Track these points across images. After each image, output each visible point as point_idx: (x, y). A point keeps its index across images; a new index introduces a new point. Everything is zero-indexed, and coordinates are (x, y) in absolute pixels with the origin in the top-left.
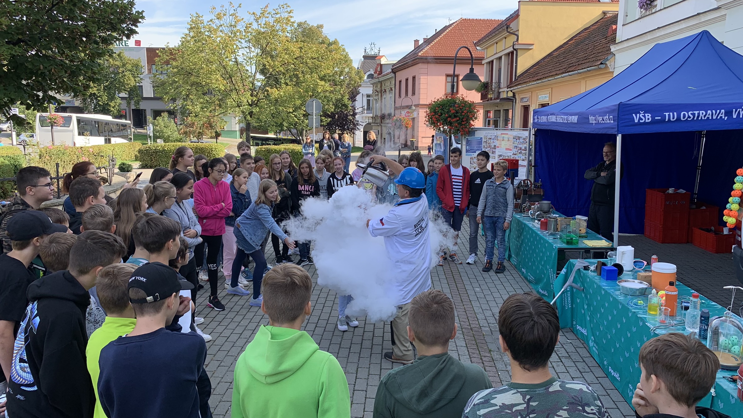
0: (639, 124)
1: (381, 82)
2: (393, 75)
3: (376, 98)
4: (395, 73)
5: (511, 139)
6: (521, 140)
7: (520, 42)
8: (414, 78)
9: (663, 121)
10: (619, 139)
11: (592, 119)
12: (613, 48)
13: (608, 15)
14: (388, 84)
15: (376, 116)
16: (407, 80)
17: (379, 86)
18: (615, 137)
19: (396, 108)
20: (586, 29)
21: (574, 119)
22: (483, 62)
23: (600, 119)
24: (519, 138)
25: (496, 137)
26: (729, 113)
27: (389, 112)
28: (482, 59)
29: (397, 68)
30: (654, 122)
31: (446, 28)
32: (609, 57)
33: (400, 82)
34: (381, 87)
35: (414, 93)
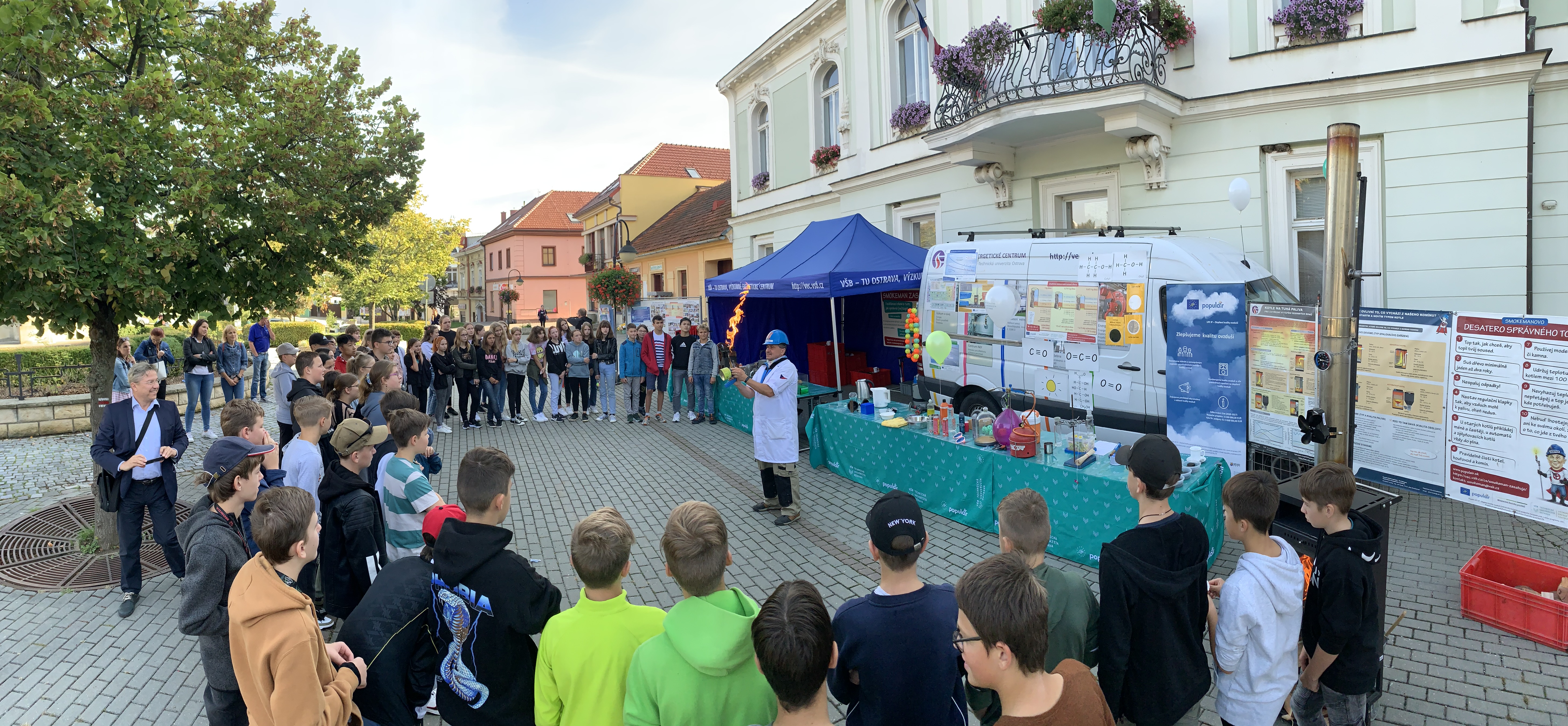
0: (845, 288)
1: (468, 256)
2: (482, 248)
3: (463, 271)
4: (484, 246)
5: (682, 307)
6: (692, 308)
7: (623, 213)
8: (508, 250)
9: (861, 285)
10: (832, 301)
11: (794, 286)
12: (730, 222)
13: (701, 190)
14: (476, 257)
15: (463, 290)
16: (500, 252)
17: (465, 259)
18: (829, 300)
19: (486, 282)
20: (683, 202)
21: (771, 286)
22: (583, 234)
23: (807, 286)
24: (690, 306)
25: (665, 306)
26: (901, 277)
27: (479, 285)
28: (581, 230)
29: (486, 241)
30: (855, 286)
31: (535, 201)
32: (728, 229)
33: (491, 254)
34: (468, 260)
35: (508, 266)
